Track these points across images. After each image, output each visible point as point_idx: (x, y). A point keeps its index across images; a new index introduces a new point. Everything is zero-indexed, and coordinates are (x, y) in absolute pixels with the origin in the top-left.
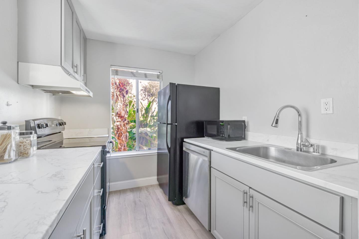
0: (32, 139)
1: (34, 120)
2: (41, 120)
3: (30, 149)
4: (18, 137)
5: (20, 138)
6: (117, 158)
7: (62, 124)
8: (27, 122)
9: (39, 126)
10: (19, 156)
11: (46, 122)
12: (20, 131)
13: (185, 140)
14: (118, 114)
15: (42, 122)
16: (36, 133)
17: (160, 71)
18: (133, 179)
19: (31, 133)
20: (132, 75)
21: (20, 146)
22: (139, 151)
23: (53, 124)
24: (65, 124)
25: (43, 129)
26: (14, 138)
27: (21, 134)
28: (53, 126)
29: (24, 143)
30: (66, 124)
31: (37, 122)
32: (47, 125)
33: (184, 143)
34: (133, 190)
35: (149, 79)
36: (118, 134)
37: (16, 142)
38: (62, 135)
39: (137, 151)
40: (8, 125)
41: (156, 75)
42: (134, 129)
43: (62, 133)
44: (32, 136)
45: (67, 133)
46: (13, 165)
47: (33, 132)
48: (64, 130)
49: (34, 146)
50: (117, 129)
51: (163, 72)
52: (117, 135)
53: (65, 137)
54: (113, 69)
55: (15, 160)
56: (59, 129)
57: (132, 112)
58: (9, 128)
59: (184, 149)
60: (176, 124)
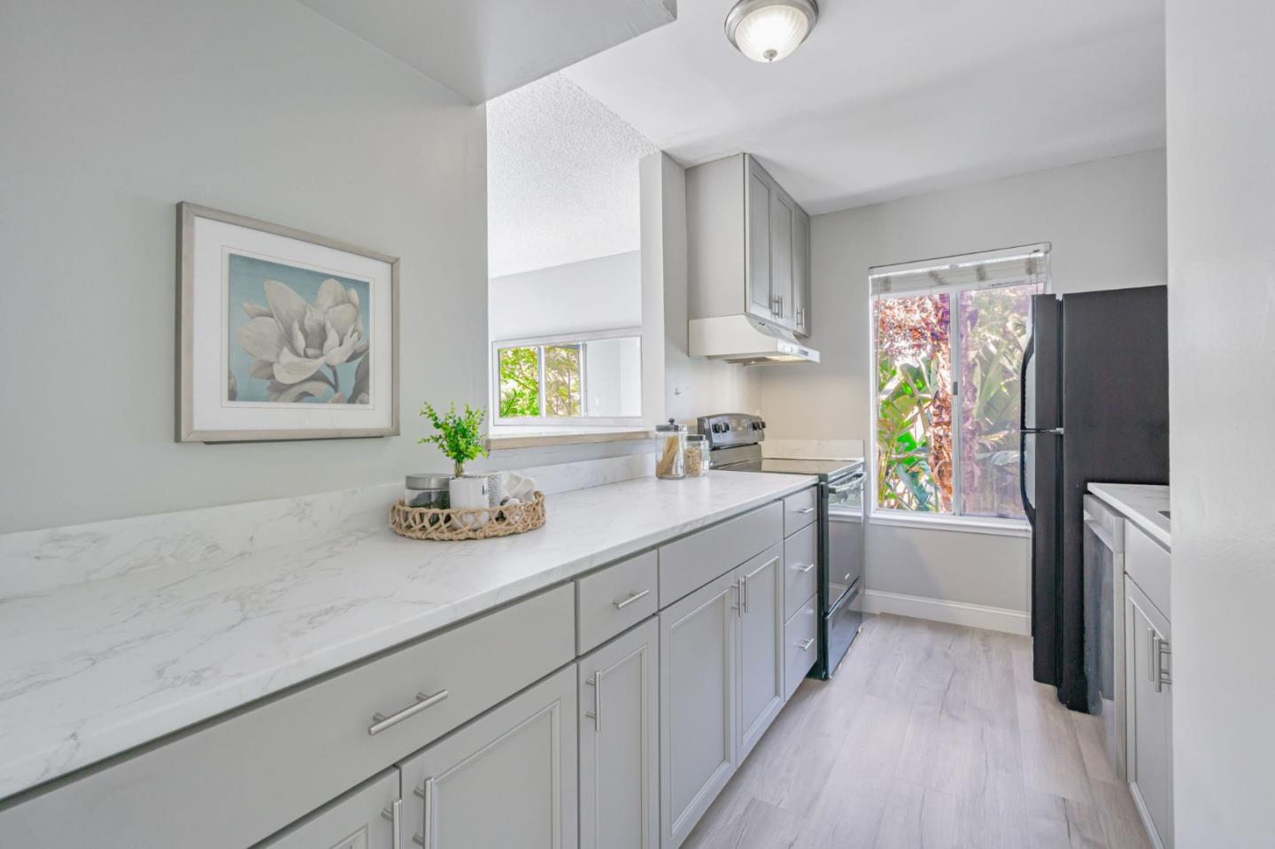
0: (702, 447)
1: (709, 418)
2: (720, 419)
3: (699, 463)
4: (686, 443)
5: (688, 445)
6: (890, 527)
7: (758, 426)
8: (701, 420)
9: (716, 429)
10: (688, 472)
11: (727, 421)
12: (689, 433)
13: (1091, 487)
14: (940, 400)
15: (721, 422)
16: (709, 438)
17: (1036, 247)
18: (941, 597)
19: (701, 438)
20: (934, 283)
21: (689, 457)
22: (961, 515)
23: (739, 425)
24: (764, 426)
25: (720, 434)
26: (683, 446)
27: (690, 439)
28: (740, 429)
29: (694, 454)
30: (767, 425)
31: (713, 421)
32: (727, 428)
33: (1086, 497)
34: (935, 626)
35: (991, 282)
36: (938, 466)
37: (684, 451)
38: (759, 451)
39: (954, 514)
40: (675, 423)
41: (1024, 265)
42: (998, 453)
43: (760, 446)
44: (702, 442)
45: (769, 447)
46: (680, 483)
47: (704, 436)
48: (763, 440)
49: (705, 459)
50: (935, 449)
51: (1051, 246)
52: (936, 469)
53: (765, 454)
54: (876, 276)
55: (683, 477)
56: (752, 436)
57: (1005, 390)
58: (676, 429)
59: (1087, 516)
60: (1061, 430)
